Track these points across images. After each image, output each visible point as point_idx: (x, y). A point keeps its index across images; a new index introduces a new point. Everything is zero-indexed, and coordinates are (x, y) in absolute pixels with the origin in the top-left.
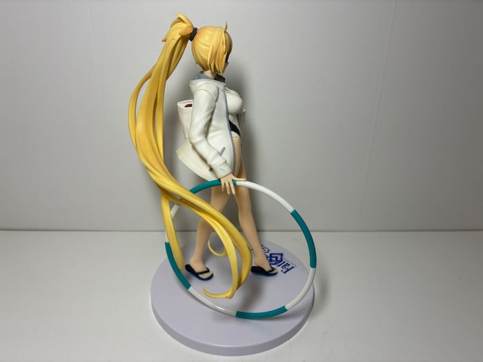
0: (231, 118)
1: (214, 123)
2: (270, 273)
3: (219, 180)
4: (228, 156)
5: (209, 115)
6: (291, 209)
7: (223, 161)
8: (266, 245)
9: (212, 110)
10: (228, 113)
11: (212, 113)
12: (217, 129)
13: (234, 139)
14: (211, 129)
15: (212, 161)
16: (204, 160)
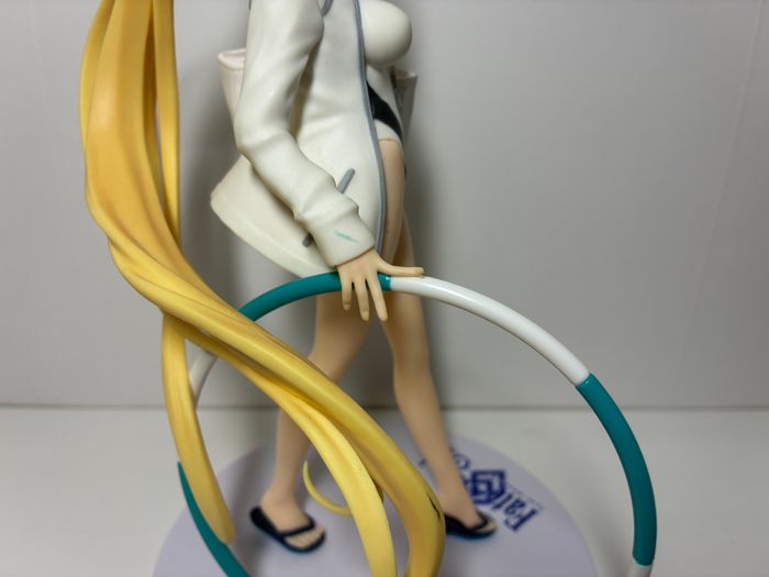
0: (373, 76)
1: (318, 88)
2: (478, 532)
3: (335, 273)
4: (364, 194)
5: (299, 56)
6: (580, 373)
7: (345, 208)
8: (462, 449)
9: (309, 40)
10: (365, 60)
11: (312, 53)
12: (330, 109)
13: (384, 145)
14: (311, 109)
15: (307, 207)
16: (284, 206)
